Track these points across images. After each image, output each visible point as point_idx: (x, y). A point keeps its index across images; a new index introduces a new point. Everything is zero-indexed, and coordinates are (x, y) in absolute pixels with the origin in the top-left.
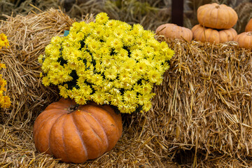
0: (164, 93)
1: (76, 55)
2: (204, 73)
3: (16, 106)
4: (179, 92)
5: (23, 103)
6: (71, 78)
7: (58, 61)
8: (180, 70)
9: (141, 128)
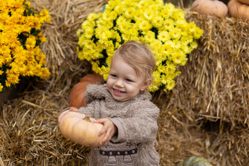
0: (193, 68)
1: (106, 36)
2: (233, 51)
3: (56, 75)
4: (207, 68)
5: (62, 72)
6: (102, 56)
7: (92, 39)
8: (208, 48)
9: (169, 100)
